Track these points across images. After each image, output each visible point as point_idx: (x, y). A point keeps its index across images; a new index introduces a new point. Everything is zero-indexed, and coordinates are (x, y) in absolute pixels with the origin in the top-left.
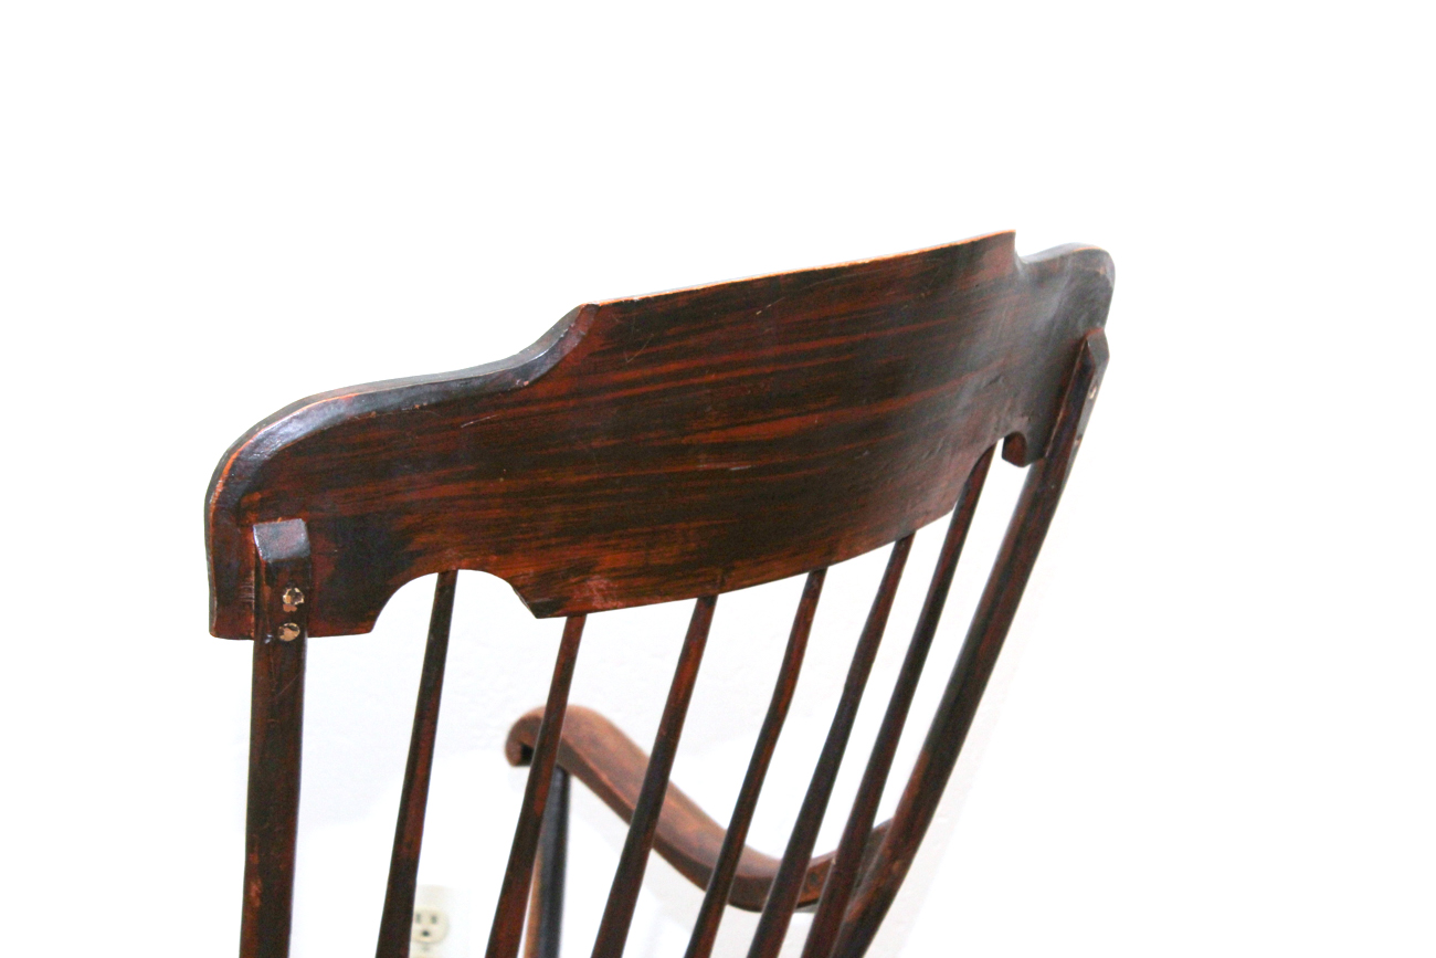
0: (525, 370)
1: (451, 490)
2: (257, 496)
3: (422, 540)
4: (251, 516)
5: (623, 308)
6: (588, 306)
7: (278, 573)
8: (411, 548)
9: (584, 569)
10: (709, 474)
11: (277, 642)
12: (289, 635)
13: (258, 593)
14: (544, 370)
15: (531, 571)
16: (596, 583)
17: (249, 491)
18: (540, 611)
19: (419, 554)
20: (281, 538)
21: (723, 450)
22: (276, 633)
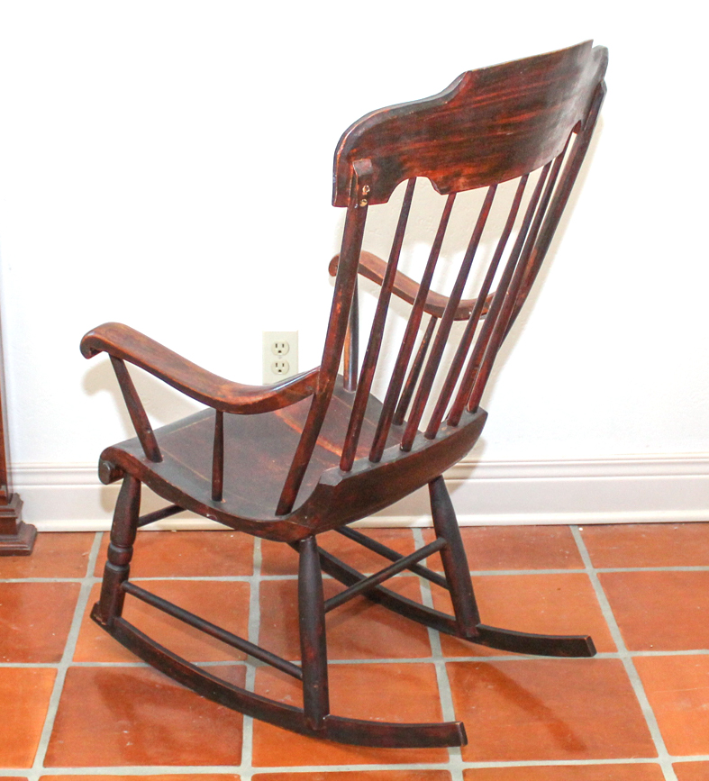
0: (445, 97)
1: (417, 145)
2: (355, 150)
3: (408, 165)
4: (353, 158)
5: (480, 72)
6: (469, 72)
7: (362, 180)
8: (403, 169)
9: (458, 175)
10: (501, 136)
11: (359, 207)
12: (363, 204)
13: (352, 188)
14: (452, 97)
15: (441, 177)
16: (462, 180)
17: (352, 149)
18: (442, 192)
19: (406, 171)
20: (363, 166)
21: (505, 127)
22: (359, 203)
